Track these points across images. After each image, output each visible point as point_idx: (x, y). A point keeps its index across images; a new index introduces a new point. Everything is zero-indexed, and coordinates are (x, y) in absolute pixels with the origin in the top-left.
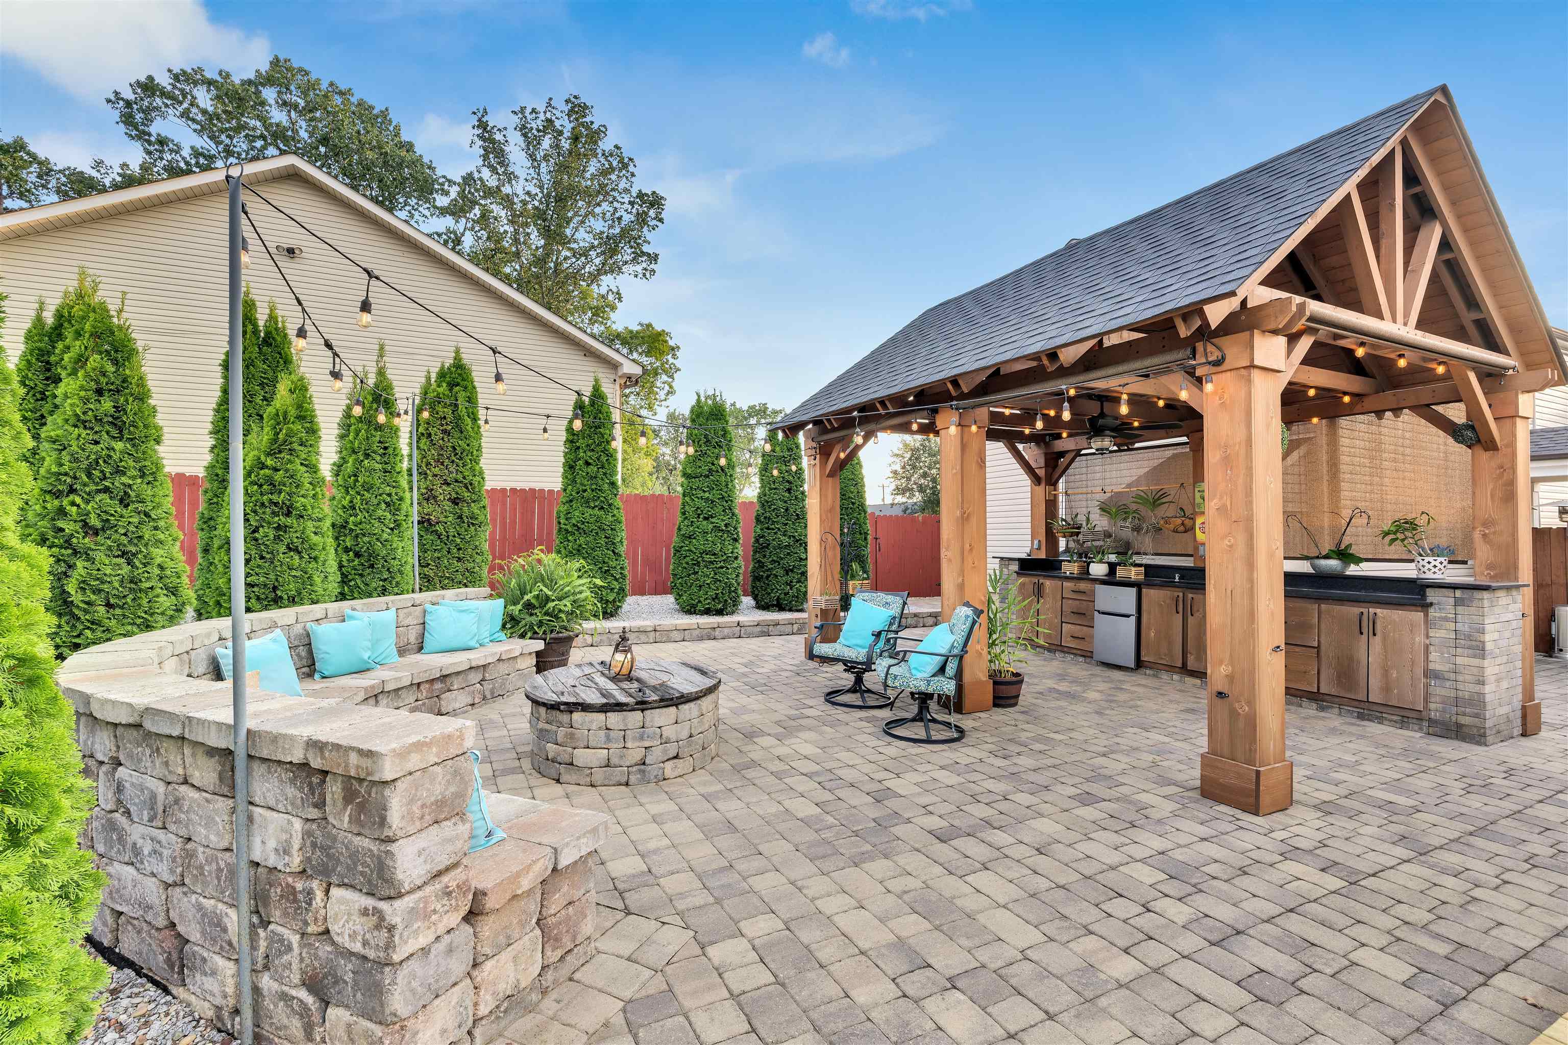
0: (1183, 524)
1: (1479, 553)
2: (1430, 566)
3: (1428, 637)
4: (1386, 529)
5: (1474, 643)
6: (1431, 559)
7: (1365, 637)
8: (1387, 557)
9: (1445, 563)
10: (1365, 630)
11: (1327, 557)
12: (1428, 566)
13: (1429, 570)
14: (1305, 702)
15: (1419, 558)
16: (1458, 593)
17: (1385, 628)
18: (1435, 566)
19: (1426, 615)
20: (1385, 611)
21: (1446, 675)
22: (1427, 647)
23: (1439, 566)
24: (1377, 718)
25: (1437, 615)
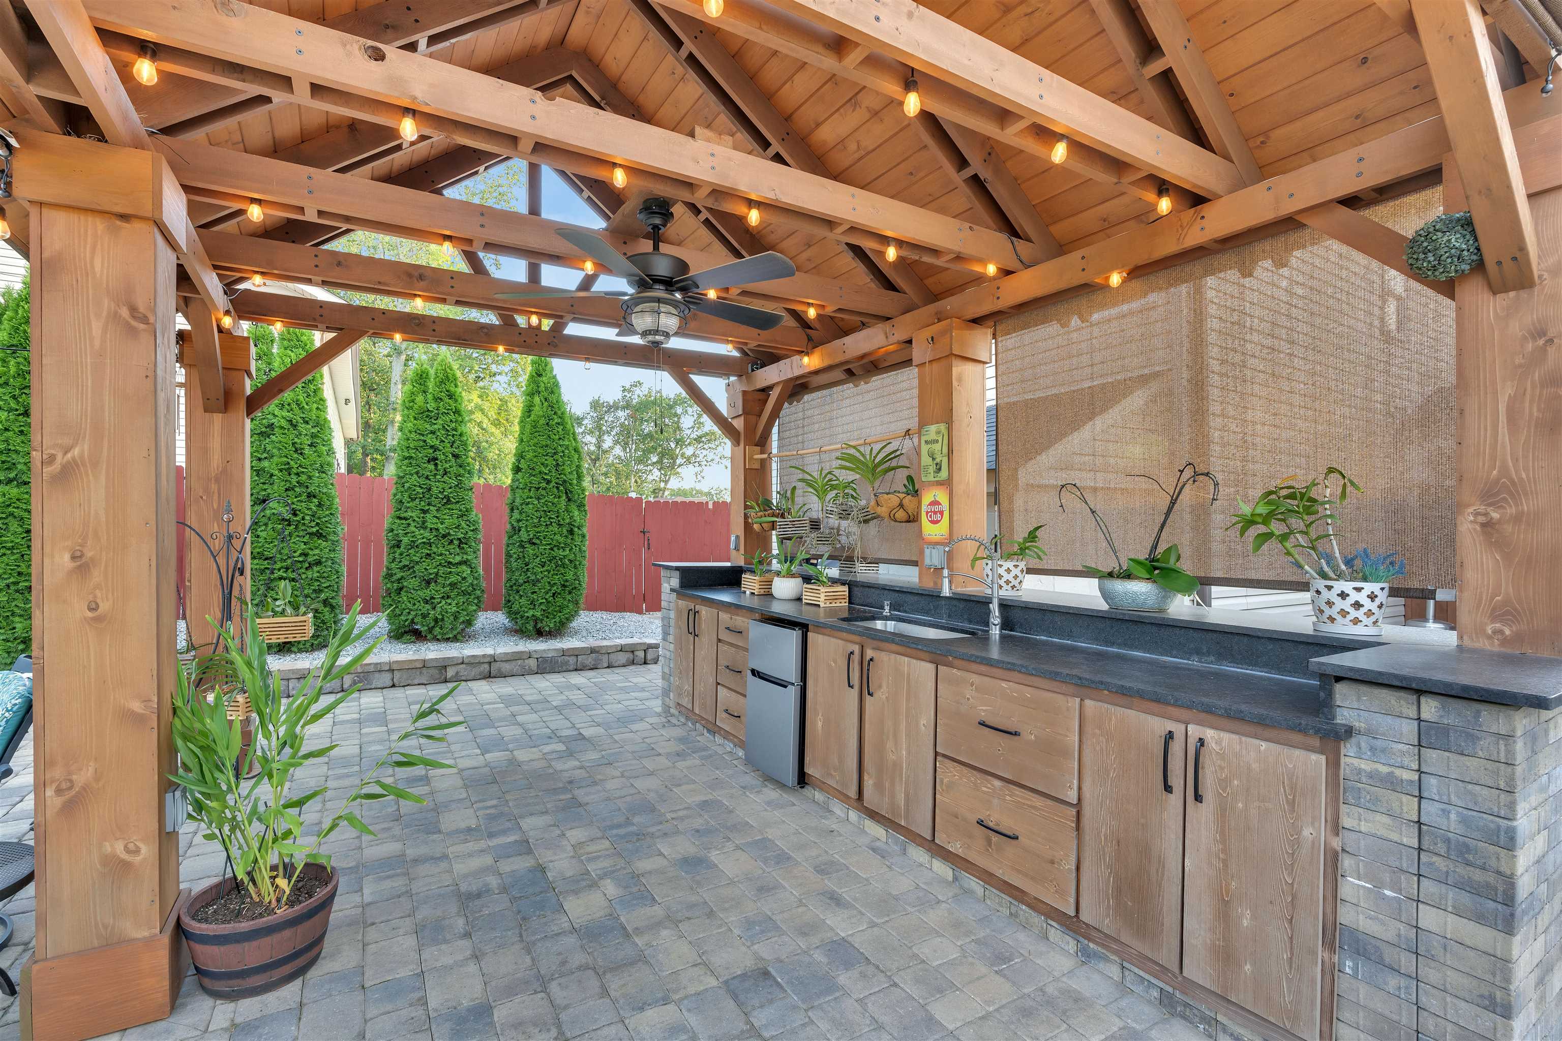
0: (901, 505)
1: (1470, 575)
2: (1346, 605)
3: (1336, 828)
4: (1246, 509)
5: (1478, 876)
6: (1347, 586)
7: (1175, 799)
8: (1253, 575)
9: (1382, 597)
10: (1176, 781)
11: (1128, 576)
12: (1340, 604)
13: (1344, 613)
14: (1055, 933)
15: (1320, 584)
16: (1430, 708)
17: (1224, 783)
18: (1357, 605)
19: (1334, 764)
20: (1226, 737)
21: (1389, 955)
22: (1333, 859)
23: (1368, 604)
24: (1205, 1019)
25: (1365, 766)
